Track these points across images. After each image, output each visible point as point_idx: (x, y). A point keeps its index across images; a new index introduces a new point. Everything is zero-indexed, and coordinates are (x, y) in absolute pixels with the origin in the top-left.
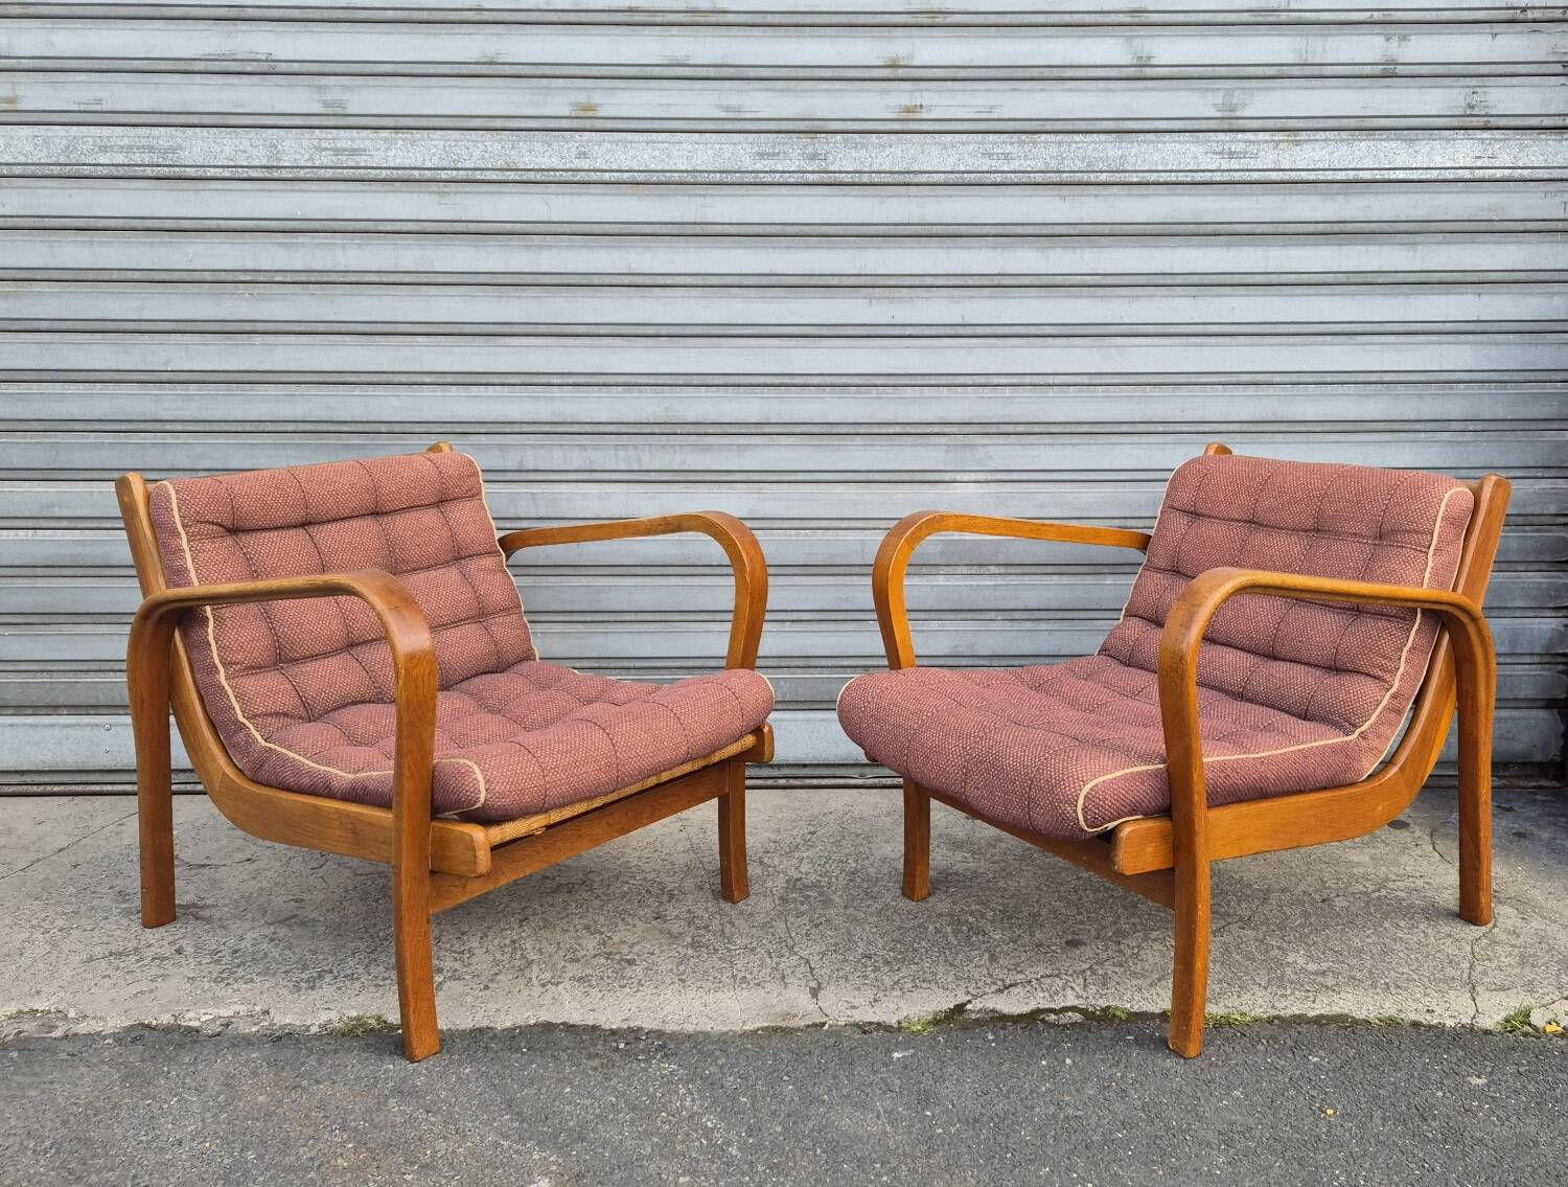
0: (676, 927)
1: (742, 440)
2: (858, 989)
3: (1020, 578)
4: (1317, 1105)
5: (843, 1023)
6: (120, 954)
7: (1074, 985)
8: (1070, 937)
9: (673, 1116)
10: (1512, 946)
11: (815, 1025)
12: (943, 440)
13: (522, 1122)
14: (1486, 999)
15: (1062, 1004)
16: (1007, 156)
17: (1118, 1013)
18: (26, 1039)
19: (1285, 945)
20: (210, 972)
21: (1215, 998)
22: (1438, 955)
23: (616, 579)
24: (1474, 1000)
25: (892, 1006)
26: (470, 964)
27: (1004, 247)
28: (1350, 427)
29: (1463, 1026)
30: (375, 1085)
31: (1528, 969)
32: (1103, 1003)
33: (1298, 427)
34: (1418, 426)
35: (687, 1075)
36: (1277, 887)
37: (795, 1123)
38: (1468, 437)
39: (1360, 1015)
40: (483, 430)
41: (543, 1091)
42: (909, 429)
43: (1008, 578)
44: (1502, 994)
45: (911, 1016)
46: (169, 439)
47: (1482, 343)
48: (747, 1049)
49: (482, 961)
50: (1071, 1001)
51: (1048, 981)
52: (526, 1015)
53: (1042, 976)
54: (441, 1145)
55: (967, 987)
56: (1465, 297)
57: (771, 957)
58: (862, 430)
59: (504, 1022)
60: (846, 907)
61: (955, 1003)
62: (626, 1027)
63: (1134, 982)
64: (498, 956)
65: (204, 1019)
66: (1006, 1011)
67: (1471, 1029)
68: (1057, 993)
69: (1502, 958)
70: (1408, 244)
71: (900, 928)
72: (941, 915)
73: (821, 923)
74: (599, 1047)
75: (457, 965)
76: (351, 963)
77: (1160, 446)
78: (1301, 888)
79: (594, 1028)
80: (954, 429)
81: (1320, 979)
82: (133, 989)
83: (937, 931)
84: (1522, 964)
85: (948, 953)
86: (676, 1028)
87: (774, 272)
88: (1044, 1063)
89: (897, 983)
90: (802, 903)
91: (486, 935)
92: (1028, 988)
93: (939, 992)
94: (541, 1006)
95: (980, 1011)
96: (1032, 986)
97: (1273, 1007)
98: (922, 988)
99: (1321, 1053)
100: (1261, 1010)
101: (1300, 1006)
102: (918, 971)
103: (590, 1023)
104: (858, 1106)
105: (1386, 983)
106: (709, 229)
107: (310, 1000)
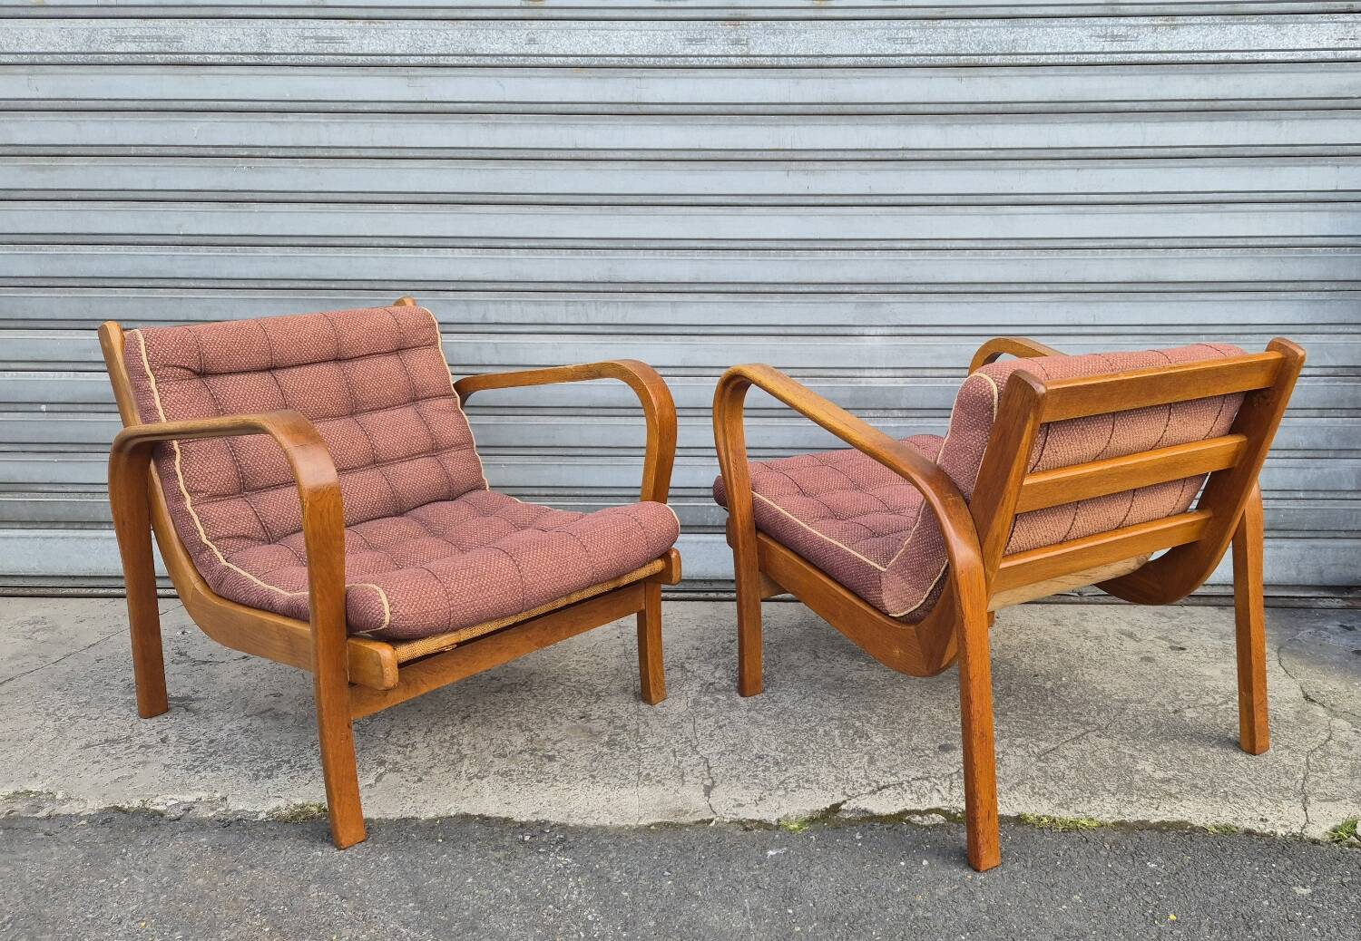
0: (597, 726)
1: (675, 297)
2: (747, 788)
3: (920, 420)
4: (1150, 911)
5: (728, 821)
6: (113, 741)
7: (940, 788)
8: (943, 742)
9: (559, 908)
10: (1345, 758)
11: (703, 822)
12: (853, 298)
13: (423, 911)
14: (1316, 809)
15: (928, 807)
16: (910, 41)
18: (15, 819)
19: (1136, 753)
20: (185, 761)
21: (1066, 804)
22: (1276, 765)
23: (568, 418)
24: (1306, 811)
25: (775, 805)
26: (410, 758)
27: (907, 124)
28: (1216, 287)
29: (1293, 835)
30: (301, 871)
31: (1357, 781)
32: (963, 806)
33: (1170, 287)
34: (1280, 286)
35: (579, 868)
36: (1134, 698)
37: (668, 918)
38: (1324, 296)
39: (1198, 822)
40: (451, 288)
41: (449, 879)
42: (822, 289)
43: (910, 420)
44: (1330, 806)
45: (790, 815)
46: (185, 294)
47: (1339, 211)
48: (638, 844)
49: (421, 755)
50: (936, 803)
51: (918, 783)
52: (448, 807)
53: (913, 779)
54: (348, 931)
55: (844, 788)
56: (1325, 168)
57: (675, 756)
58: (781, 289)
59: (429, 813)
61: (831, 803)
62: (534, 820)
64: (437, 750)
65: (171, 802)
66: (876, 811)
67: (1299, 839)
68: (924, 795)
69: (1335, 770)
70: (1275, 120)
71: (793, 731)
72: (832, 719)
73: (725, 725)
74: (507, 839)
75: (399, 758)
76: (308, 755)
77: (1048, 304)
78: (1156, 700)
79: (507, 820)
80: (862, 288)
81: (1165, 787)
82: (116, 775)
83: (826, 734)
84: (1352, 777)
85: (832, 754)
86: (579, 822)
87: (702, 147)
88: (903, 863)
89: (782, 783)
90: (711, 706)
91: (430, 731)
92: (899, 790)
93: (819, 792)
94: (463, 798)
95: (853, 811)
96: (903, 788)
97: (1119, 813)
98: (804, 788)
99: (1159, 859)
100: (1108, 816)
101: (1144, 812)
102: (803, 772)
103: (504, 815)
104: (729, 903)
105: (1225, 792)
106: (645, 109)
107: (264, 788)
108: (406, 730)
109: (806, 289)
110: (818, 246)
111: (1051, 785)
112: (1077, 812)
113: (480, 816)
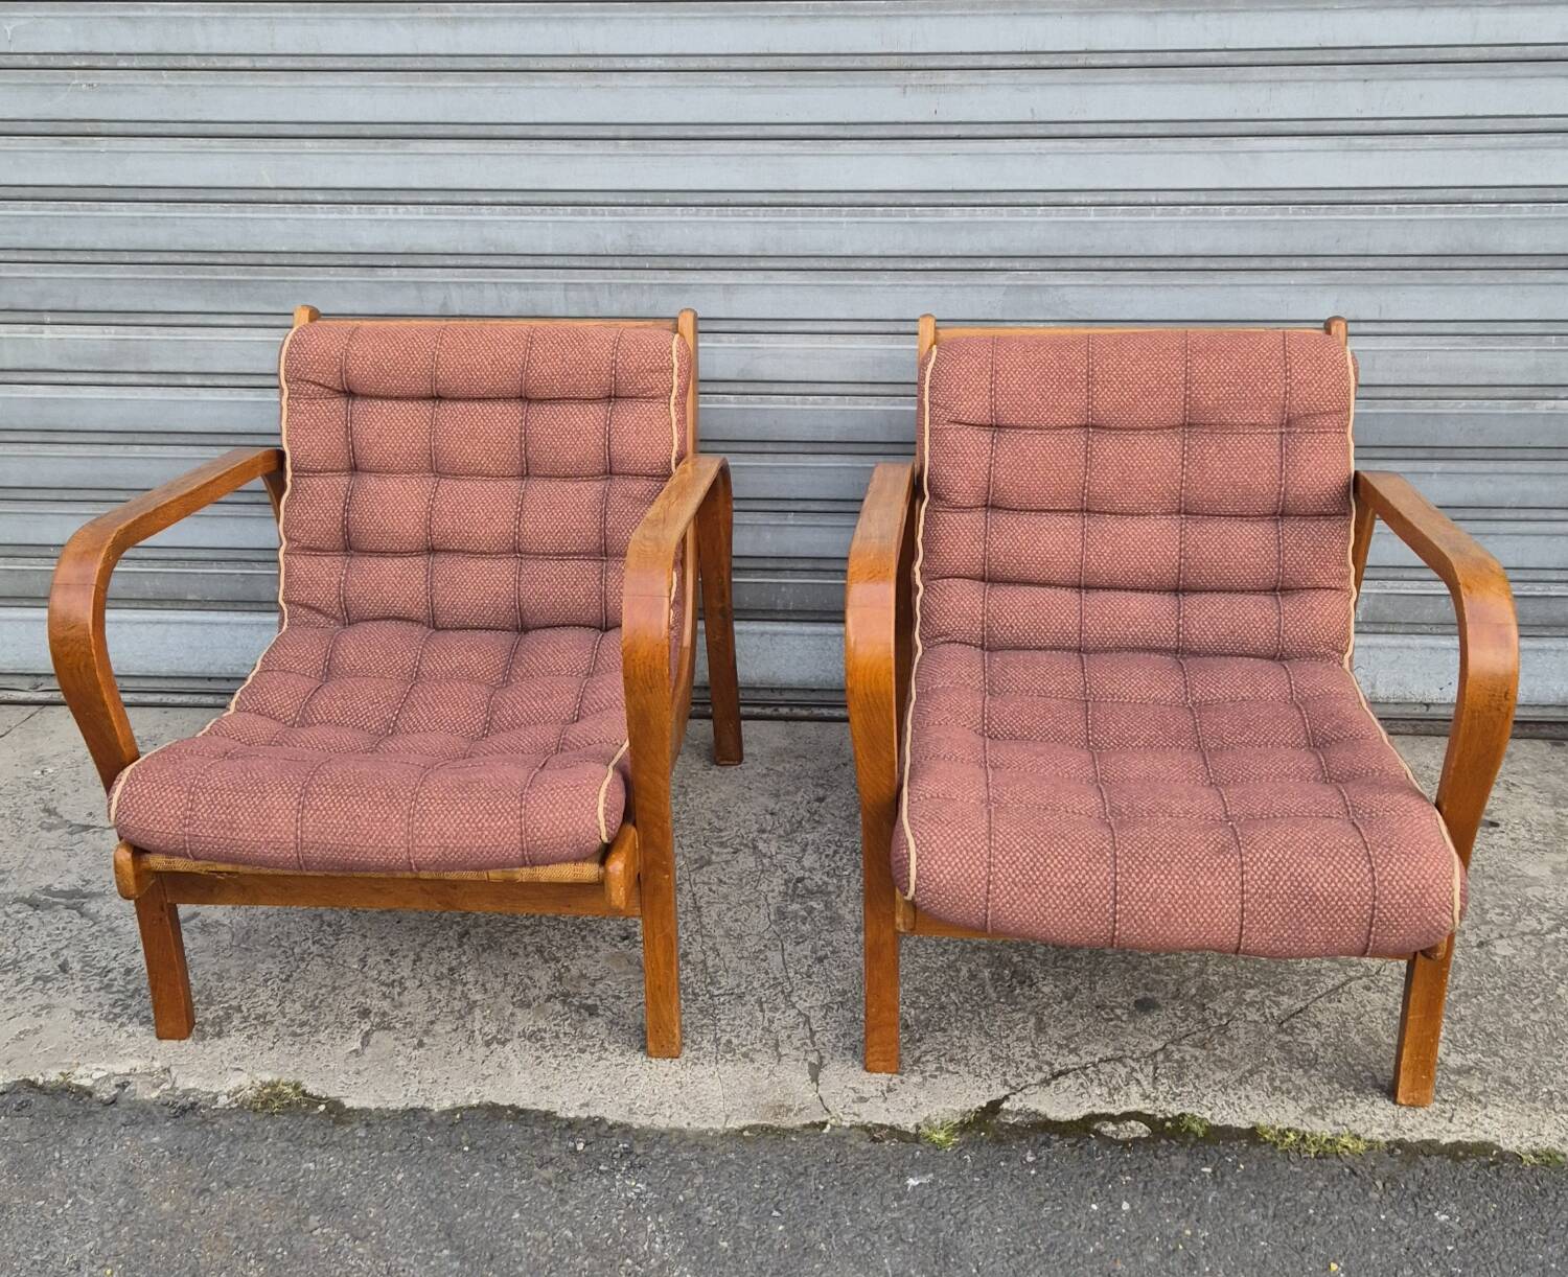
2: (869, 1069)
5: (849, 1124)
7: (1139, 1076)
8: (1140, 995)
11: (813, 1125)
12: (1002, 278)
15: (1124, 1109)
17: (1195, 1126)
20: (100, 1003)
21: (1321, 1108)
25: (910, 1100)
26: (402, 1004)
30: (293, 1192)
32: (1174, 1109)
33: (1504, 263)
35: (657, 1199)
39: (1509, 1144)
42: (954, 264)
45: (932, 1118)
48: (731, 1160)
49: (415, 999)
50: (1136, 1104)
51: (1107, 1068)
52: (469, 1090)
53: (1100, 1060)
57: (762, 1011)
58: (890, 264)
59: (441, 1100)
61: (988, 1098)
62: (585, 1116)
63: (1219, 1075)
64: (434, 991)
65: (98, 1075)
66: (1052, 1116)
68: (1117, 1089)
73: (826, 957)
74: (554, 1146)
77: (1303, 289)
79: (548, 1114)
80: (1017, 263)
81: (1463, 1082)
82: (14, 1027)
85: (983, 1013)
86: (645, 1121)
88: (1095, 1206)
89: (917, 1061)
90: (804, 920)
92: (1083, 1079)
93: (970, 1079)
94: (485, 1078)
95: (1020, 1113)
96: (1087, 1075)
97: (1396, 1126)
98: (948, 1071)
99: (1453, 1207)
100: (1381, 1131)
101: (1433, 1126)
102: (944, 1043)
103: (543, 1107)
104: (862, 1262)
105: (1550, 1093)
107: (217, 1054)
109: (930, 265)
110: (950, 200)
111: (1298, 1075)
112: (1336, 1123)
113: (512, 1107)
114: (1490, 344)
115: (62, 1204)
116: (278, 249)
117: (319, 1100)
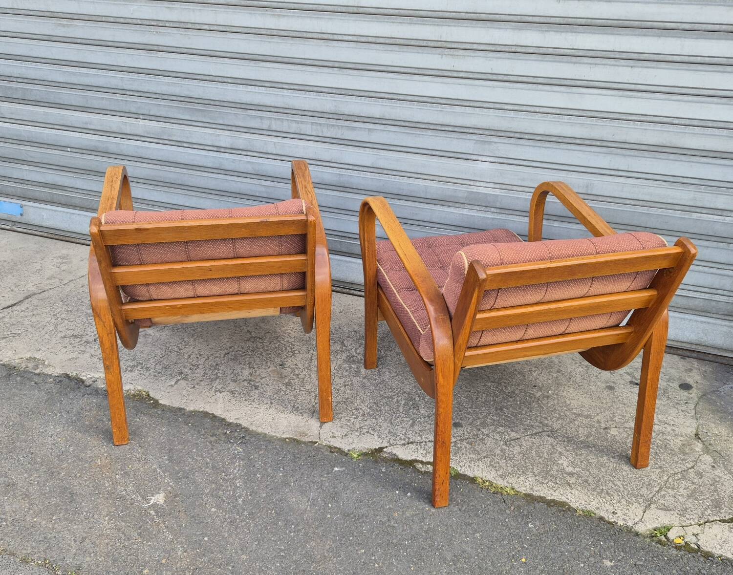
0: (286, 371)
2: (342, 427)
3: (507, 216)
4: (514, 553)
5: (324, 444)
6: (76, 336)
8: (457, 421)
9: (226, 476)
10: (693, 482)
11: (312, 442)
12: (475, 137)
13: (170, 462)
14: (651, 513)
15: (424, 459)
17: (452, 472)
18: (26, 372)
19: (564, 451)
20: (100, 354)
21: (505, 476)
24: (644, 512)
25: (351, 440)
26: (194, 372)
27: (520, 29)
29: (627, 527)
31: (691, 500)
35: (244, 455)
36: (586, 413)
37: (272, 493)
39: (574, 505)
41: (186, 448)
44: (662, 513)
45: (356, 448)
48: (276, 448)
49: (200, 372)
52: (201, 405)
53: (429, 441)
54: (136, 465)
59: (190, 408)
60: (364, 378)
61: (379, 446)
62: (235, 422)
63: (472, 456)
65: (89, 376)
66: (400, 456)
67: (629, 530)
69: (681, 490)
72: (405, 392)
73: (348, 385)
74: (219, 430)
75: (189, 372)
77: (596, 154)
78: (598, 418)
79: (223, 420)
80: (481, 132)
81: (568, 478)
82: (70, 356)
83: (398, 402)
84: (689, 497)
85: (394, 415)
86: (255, 428)
88: (397, 492)
89: (361, 427)
90: (347, 370)
92: (418, 446)
93: (376, 437)
94: (209, 402)
95: (389, 453)
96: (421, 445)
97: (532, 488)
98: (370, 433)
99: (537, 523)
100: (524, 489)
101: (546, 491)
102: (374, 423)
103: (223, 417)
104: (303, 492)
105: (603, 489)
106: (361, 10)
107: (127, 377)
108: (198, 356)
110: (456, 103)
111: (502, 463)
112: (508, 482)
113: (213, 414)
114: (674, 186)
115: (56, 415)
116: (214, 99)
117: (153, 399)
